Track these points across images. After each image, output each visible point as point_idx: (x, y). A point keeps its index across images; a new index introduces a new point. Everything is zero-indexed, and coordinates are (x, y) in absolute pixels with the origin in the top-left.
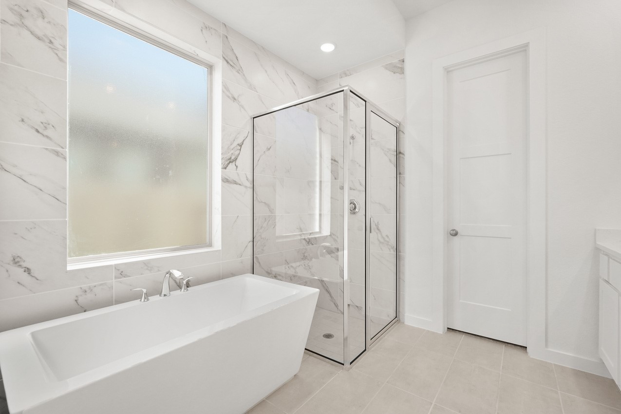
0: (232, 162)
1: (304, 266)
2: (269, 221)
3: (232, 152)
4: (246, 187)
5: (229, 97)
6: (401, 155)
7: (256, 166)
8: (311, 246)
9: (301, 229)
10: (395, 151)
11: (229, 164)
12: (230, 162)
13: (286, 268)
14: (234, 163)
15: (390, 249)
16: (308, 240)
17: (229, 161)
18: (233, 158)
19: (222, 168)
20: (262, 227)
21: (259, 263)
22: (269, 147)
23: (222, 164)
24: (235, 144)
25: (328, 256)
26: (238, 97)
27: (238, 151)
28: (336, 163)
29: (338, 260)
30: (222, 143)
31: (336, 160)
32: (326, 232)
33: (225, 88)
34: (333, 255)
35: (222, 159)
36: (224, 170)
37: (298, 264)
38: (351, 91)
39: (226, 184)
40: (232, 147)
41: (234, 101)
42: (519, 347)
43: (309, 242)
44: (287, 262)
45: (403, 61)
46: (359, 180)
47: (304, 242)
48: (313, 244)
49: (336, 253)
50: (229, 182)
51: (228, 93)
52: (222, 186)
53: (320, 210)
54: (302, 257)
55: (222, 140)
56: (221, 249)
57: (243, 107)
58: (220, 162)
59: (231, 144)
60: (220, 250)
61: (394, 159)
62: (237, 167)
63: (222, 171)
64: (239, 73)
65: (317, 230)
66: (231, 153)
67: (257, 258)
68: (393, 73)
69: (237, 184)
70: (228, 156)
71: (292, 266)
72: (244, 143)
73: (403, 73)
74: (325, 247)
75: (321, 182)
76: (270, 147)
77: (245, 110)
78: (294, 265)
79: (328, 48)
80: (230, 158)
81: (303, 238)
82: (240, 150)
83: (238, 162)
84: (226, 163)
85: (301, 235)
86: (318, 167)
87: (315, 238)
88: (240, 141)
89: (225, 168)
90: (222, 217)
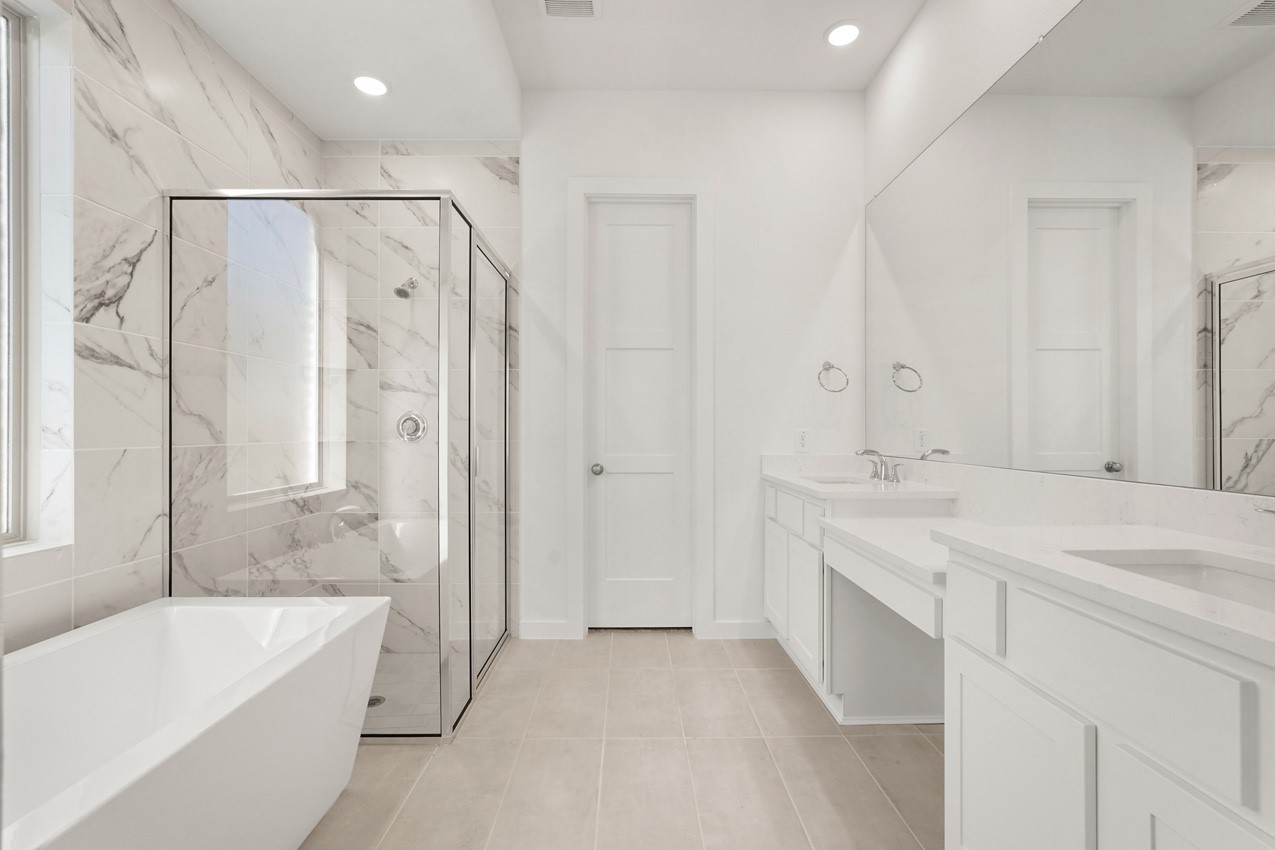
0: (107, 305)
1: (292, 563)
2: (210, 460)
3: (108, 276)
4: (148, 374)
5: (96, 125)
6: (512, 333)
7: (178, 320)
8: (308, 515)
9: (285, 477)
10: (501, 324)
11: (97, 308)
12: (101, 304)
13: (251, 573)
14: (112, 309)
15: (490, 506)
16: (302, 504)
17: (98, 302)
18: (110, 293)
19: (76, 319)
20: (191, 477)
21: (185, 568)
22: (210, 279)
23: (76, 306)
24: (116, 257)
25: (351, 535)
26: (126, 132)
27: (126, 279)
28: (371, 332)
29: (376, 540)
30: (77, 250)
31: (373, 325)
32: (336, 482)
33: (85, 97)
34: (363, 530)
35: (76, 293)
36: (84, 324)
37: (280, 560)
38: (454, 205)
39: (90, 364)
40: (108, 263)
41: (112, 142)
42: (683, 631)
43: (304, 506)
44: (255, 560)
45: (518, 162)
46: (425, 372)
47: (293, 508)
48: (312, 512)
49: (371, 525)
50: (97, 358)
51: (95, 116)
52: (77, 369)
53: (320, 433)
54: (290, 543)
55: (76, 240)
56: (71, 541)
57: (139, 163)
58: (68, 299)
59: (105, 257)
60: (70, 545)
61: (499, 338)
62: (122, 319)
63: (75, 326)
64: (126, 68)
65: (313, 478)
66: (102, 280)
67: (179, 556)
68: (498, 178)
69: (121, 365)
70: (96, 286)
71: (265, 567)
72: (143, 258)
73: (517, 183)
74: (343, 517)
75: (321, 370)
76: (214, 279)
77: (146, 172)
78: (271, 564)
79: (370, 86)
80: (102, 294)
81: (291, 497)
82: (131, 274)
83: (124, 307)
84: (90, 306)
85: (285, 491)
86: (314, 336)
87: (317, 497)
88: (130, 251)
89: (87, 320)
90: (76, 453)
